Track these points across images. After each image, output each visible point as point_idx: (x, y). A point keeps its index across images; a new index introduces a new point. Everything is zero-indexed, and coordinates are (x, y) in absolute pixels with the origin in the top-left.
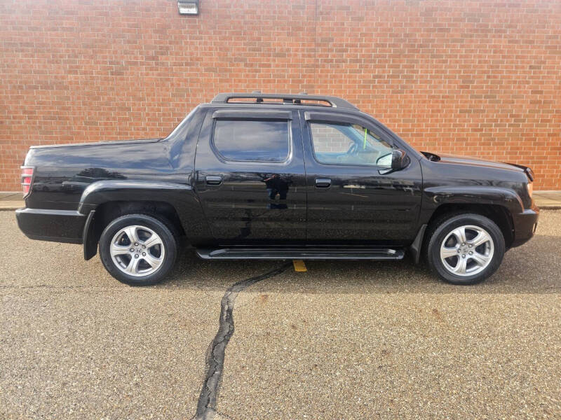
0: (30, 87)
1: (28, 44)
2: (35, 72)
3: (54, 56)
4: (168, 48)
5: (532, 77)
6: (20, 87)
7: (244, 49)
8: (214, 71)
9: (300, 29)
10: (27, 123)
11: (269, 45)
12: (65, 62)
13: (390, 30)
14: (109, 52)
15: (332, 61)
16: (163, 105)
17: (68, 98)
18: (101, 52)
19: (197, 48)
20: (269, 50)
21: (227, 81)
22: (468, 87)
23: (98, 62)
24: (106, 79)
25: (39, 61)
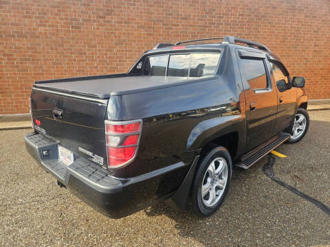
0: (8, 36)
2: (12, 24)
3: (27, 13)
7: (162, 14)
8: (143, 27)
10: (7, 63)
11: (178, 11)
12: (36, 17)
14: (70, 12)
15: (214, 24)
16: (109, 51)
17: (39, 45)
18: (64, 11)
19: (131, 12)
20: (178, 15)
21: (151, 35)
23: (61, 19)
24: (68, 31)
25: (15, 16)
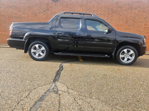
1: (13, 7)
2: (14, 14)
4: (49, 9)
5: (144, 21)
6: (10, 17)
9: (83, 6)
11: (75, 9)
13: (107, 7)
14: (34, 9)
18: (32, 9)
22: (127, 23)
23: (30, 12)
24: (32, 16)
